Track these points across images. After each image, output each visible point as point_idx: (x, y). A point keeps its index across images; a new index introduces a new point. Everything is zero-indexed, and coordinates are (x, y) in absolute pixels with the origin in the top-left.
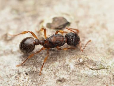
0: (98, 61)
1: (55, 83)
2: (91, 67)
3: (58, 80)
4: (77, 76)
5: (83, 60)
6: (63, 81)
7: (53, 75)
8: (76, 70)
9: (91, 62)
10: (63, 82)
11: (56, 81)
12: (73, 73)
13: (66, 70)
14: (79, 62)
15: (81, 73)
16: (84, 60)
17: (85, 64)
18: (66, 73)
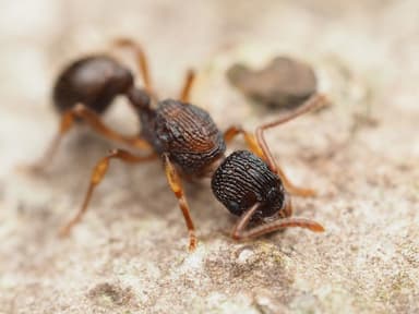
0: (311, 291)
1: (88, 292)
2: (263, 301)
3: (107, 285)
4: (185, 305)
5: (252, 260)
6: (121, 300)
7: (105, 258)
8: (197, 282)
9: (281, 284)
10: (120, 304)
11: (92, 286)
12: (179, 288)
13: (162, 265)
14: (233, 257)
15: (206, 303)
16: (258, 261)
17: (249, 279)
18: (156, 273)
